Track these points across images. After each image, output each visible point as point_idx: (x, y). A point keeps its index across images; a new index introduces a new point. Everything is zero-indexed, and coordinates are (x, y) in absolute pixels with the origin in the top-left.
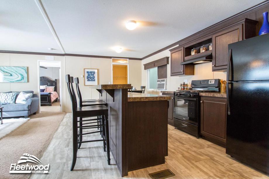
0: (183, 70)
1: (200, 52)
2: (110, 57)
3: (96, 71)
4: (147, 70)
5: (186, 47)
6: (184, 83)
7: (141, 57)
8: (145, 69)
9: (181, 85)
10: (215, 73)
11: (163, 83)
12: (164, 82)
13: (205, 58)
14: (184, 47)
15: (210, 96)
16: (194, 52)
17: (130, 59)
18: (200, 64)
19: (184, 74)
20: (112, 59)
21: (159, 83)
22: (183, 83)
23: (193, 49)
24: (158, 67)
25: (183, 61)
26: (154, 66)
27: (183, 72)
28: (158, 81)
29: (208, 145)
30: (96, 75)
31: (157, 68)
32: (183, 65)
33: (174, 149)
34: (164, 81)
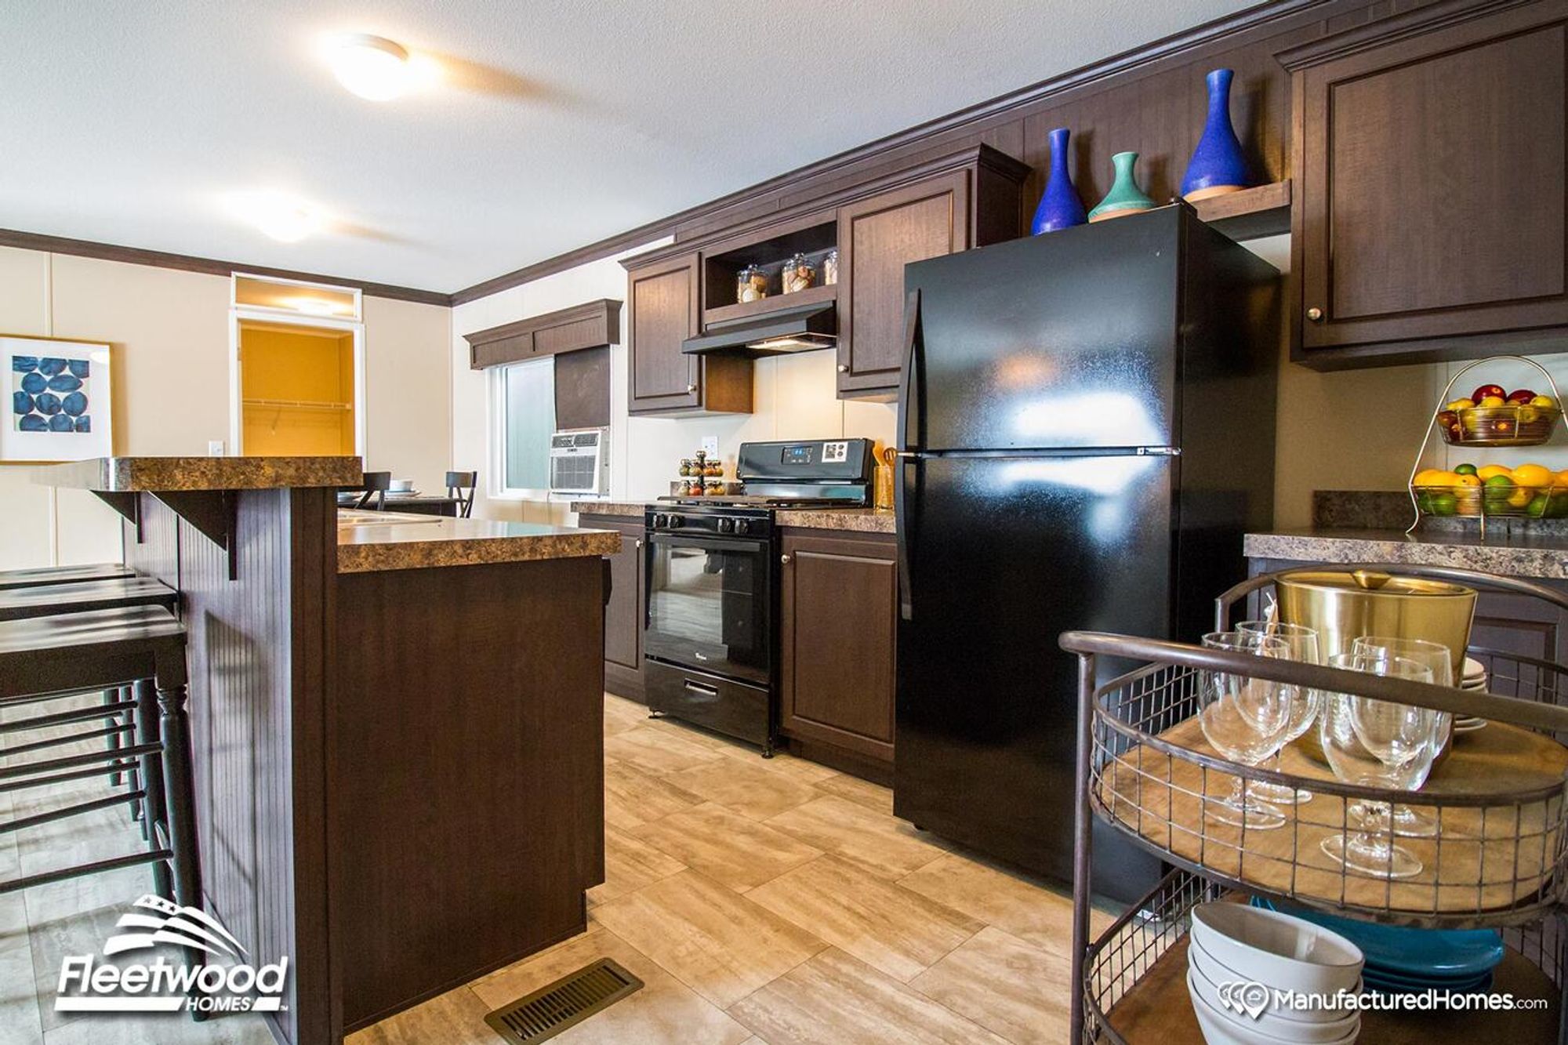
0: (696, 384)
1: (780, 291)
2: (223, 268)
3: (100, 358)
4: (491, 373)
5: (710, 251)
6: (702, 457)
7: (449, 290)
8: (476, 362)
9: (687, 465)
10: (853, 405)
11: (583, 452)
12: (594, 451)
13: (801, 327)
14: (700, 255)
15: (824, 526)
16: (754, 286)
17: (372, 289)
18: (780, 357)
19: (700, 404)
20: (233, 279)
21: (563, 452)
22: (694, 458)
23: (746, 268)
24: (556, 356)
25: (694, 332)
26: (535, 350)
27: (695, 395)
28: (556, 443)
29: (815, 785)
30: (97, 390)
31: (549, 363)
32: (696, 356)
33: (644, 838)
34: (590, 441)
